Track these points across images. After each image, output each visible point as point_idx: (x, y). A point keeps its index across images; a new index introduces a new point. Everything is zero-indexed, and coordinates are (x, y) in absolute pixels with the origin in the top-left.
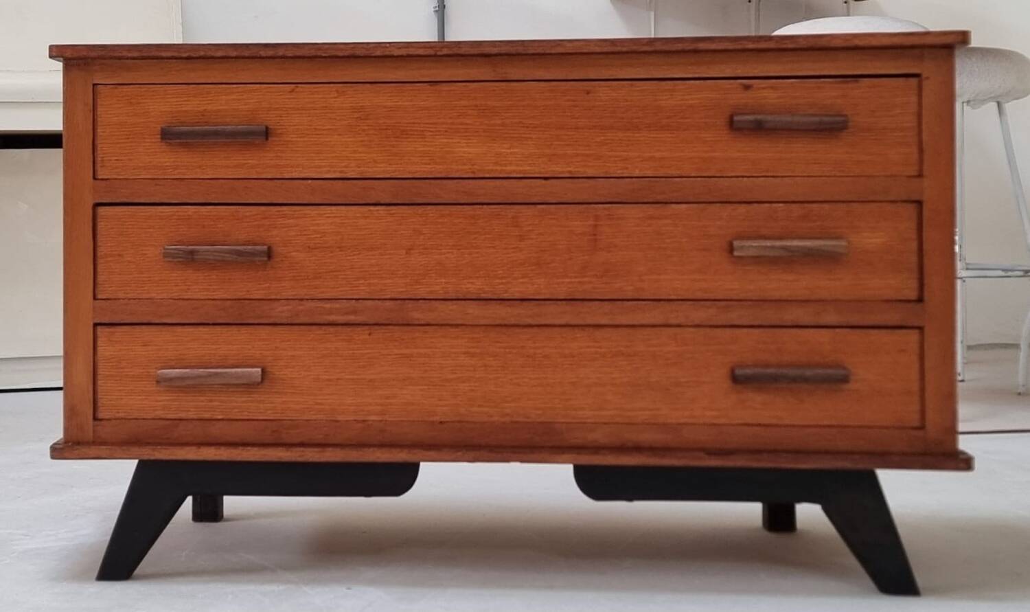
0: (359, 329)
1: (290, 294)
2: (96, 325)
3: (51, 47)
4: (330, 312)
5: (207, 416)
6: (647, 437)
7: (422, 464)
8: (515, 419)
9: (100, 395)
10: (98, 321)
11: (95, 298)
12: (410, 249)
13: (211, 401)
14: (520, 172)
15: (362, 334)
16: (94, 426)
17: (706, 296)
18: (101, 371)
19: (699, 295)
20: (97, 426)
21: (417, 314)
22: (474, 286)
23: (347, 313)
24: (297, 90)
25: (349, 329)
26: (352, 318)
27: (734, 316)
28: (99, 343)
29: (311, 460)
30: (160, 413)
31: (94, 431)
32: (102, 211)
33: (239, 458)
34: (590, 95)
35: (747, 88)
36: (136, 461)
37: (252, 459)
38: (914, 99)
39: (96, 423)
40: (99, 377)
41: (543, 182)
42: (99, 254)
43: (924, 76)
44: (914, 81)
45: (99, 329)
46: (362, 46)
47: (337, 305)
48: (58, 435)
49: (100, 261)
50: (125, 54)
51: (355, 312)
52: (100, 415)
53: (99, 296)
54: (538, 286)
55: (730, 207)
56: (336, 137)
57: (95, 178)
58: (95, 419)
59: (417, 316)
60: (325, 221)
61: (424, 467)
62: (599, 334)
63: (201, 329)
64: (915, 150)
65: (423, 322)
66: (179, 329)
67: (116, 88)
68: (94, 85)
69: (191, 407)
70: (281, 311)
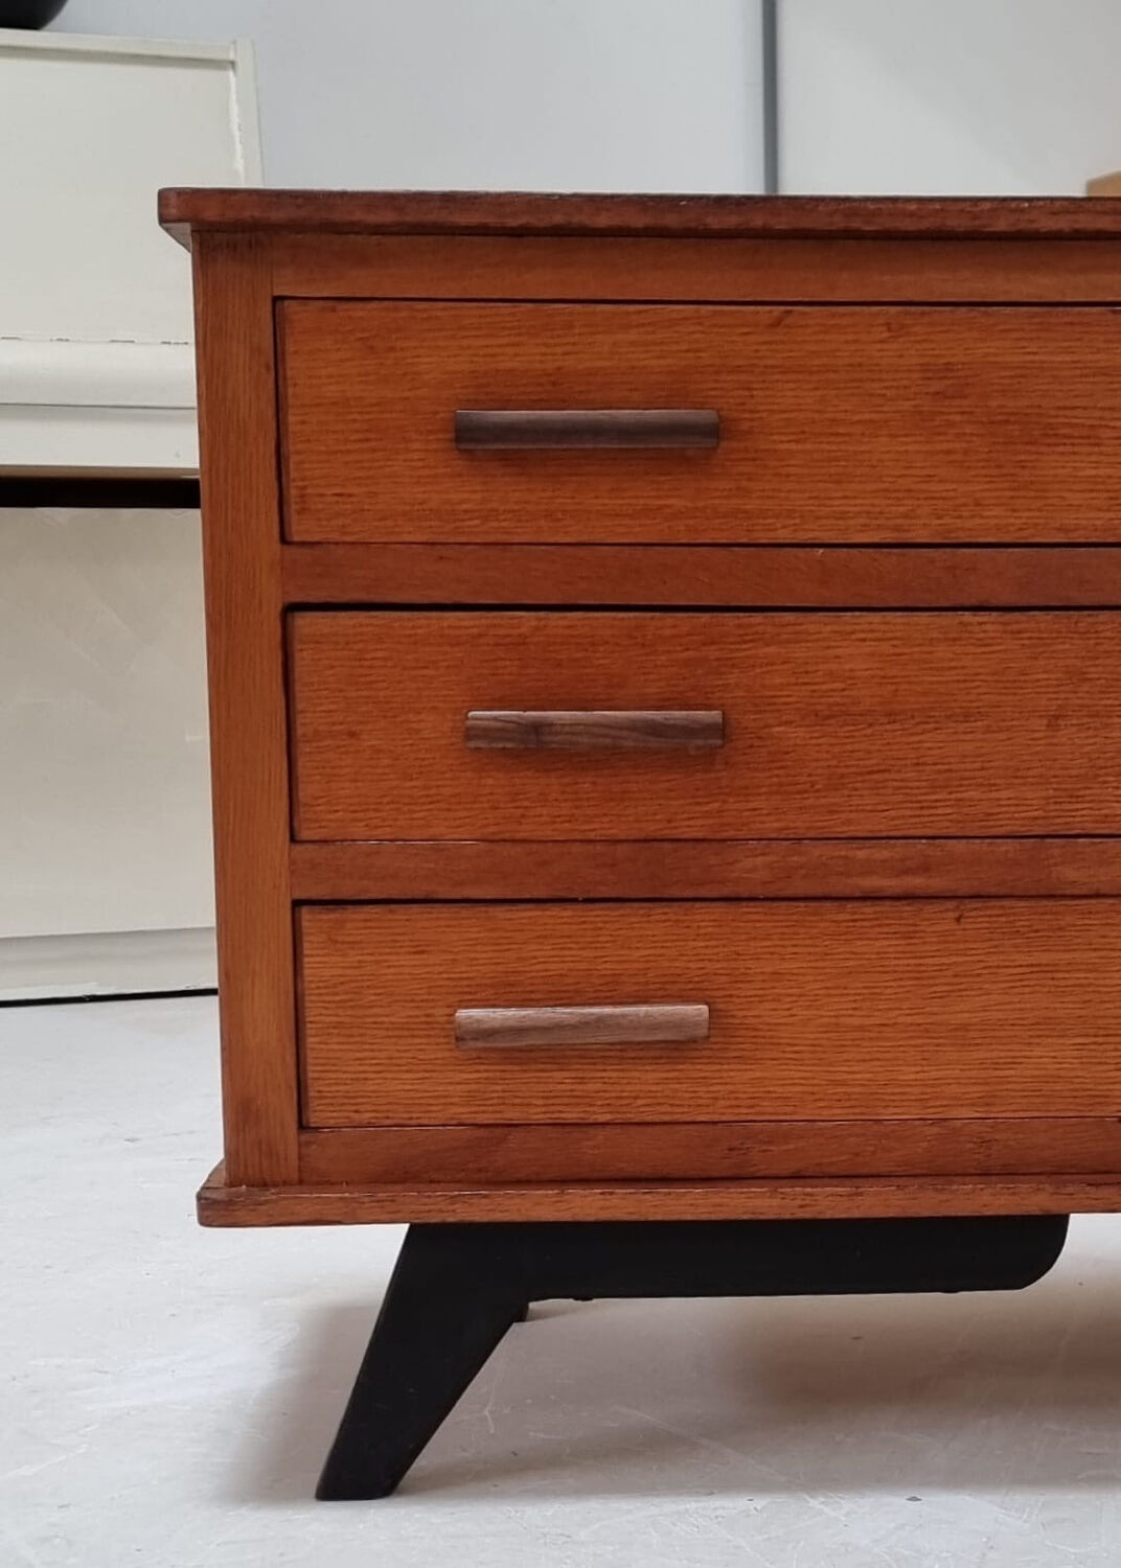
0: (930, 909)
1: (772, 825)
2: (297, 904)
3: (164, 196)
4: (869, 869)
5: (572, 1115)
7: (1073, 1216)
9: (312, 1073)
10: (301, 896)
11: (293, 839)
12: (1057, 717)
13: (582, 1081)
15: (939, 919)
16: (300, 1145)
18: (312, 1013)
20: (308, 1143)
23: (907, 872)
24: (789, 320)
25: (910, 909)
26: (916, 882)
28: (307, 948)
29: (828, 1215)
30: (459, 1112)
31: (300, 1158)
32: (304, 622)
36: (406, 1227)
39: (305, 1137)
40: (310, 1029)
42: (300, 731)
45: (306, 913)
46: (961, 206)
47: (882, 853)
48: (212, 1153)
49: (303, 749)
50: (359, 216)
51: (925, 868)
52: (314, 1119)
53: (304, 835)
56: (884, 440)
57: (284, 540)
58: (302, 1126)
59: (1071, 874)
60: (854, 650)
61: (1077, 1222)
63: (555, 911)
65: (1084, 891)
66: (500, 912)
67: (334, 310)
68: (276, 299)
69: (534, 1095)
70: (752, 867)
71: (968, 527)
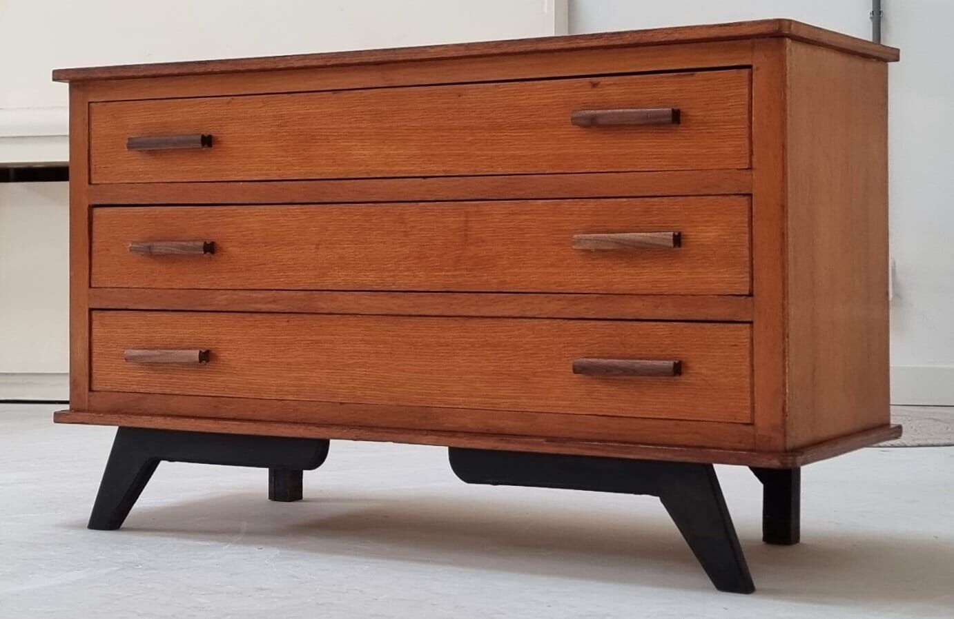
0: (279, 317)
1: (228, 285)
2: (91, 310)
3: (54, 72)
4: (256, 301)
5: (168, 391)
6: (508, 424)
8: (401, 403)
9: (94, 371)
10: (92, 307)
11: (90, 287)
12: (318, 245)
13: (171, 378)
14: (405, 172)
15: (281, 321)
16: (89, 396)
17: (560, 289)
18: (95, 350)
19: (554, 288)
20: (91, 396)
21: (324, 304)
22: (369, 278)
23: (270, 302)
24: (233, 101)
25: (272, 317)
26: (273, 307)
27: (581, 309)
28: (94, 326)
29: (233, 432)
30: (135, 387)
31: (89, 401)
32: (97, 211)
33: (180, 428)
34: (461, 97)
35: (594, 85)
36: (117, 427)
37: (189, 429)
38: (746, 91)
39: (91, 393)
40: (94, 355)
41: (423, 180)
42: (94, 249)
43: (754, 67)
44: (746, 72)
45: (94, 313)
46: (270, 59)
49: (94, 255)
51: (274, 302)
52: (94, 388)
53: (93, 285)
54: (420, 278)
55: (581, 202)
56: (262, 143)
57: (90, 183)
58: (90, 390)
59: (321, 305)
60: (254, 219)
62: (470, 324)
63: (166, 315)
64: (746, 141)
65: (326, 312)
66: (148, 314)
67: (105, 105)
68: (89, 103)
69: (156, 383)
71: (289, 174)
